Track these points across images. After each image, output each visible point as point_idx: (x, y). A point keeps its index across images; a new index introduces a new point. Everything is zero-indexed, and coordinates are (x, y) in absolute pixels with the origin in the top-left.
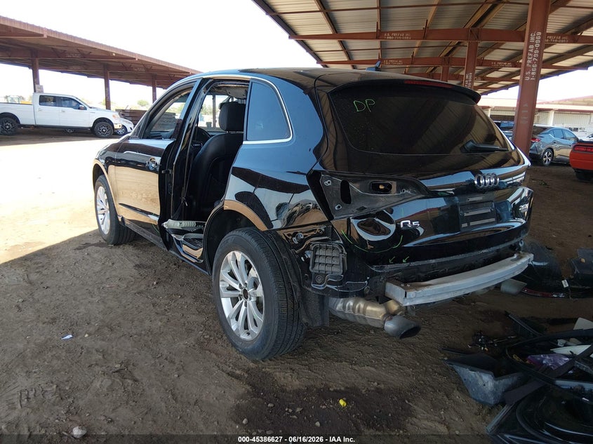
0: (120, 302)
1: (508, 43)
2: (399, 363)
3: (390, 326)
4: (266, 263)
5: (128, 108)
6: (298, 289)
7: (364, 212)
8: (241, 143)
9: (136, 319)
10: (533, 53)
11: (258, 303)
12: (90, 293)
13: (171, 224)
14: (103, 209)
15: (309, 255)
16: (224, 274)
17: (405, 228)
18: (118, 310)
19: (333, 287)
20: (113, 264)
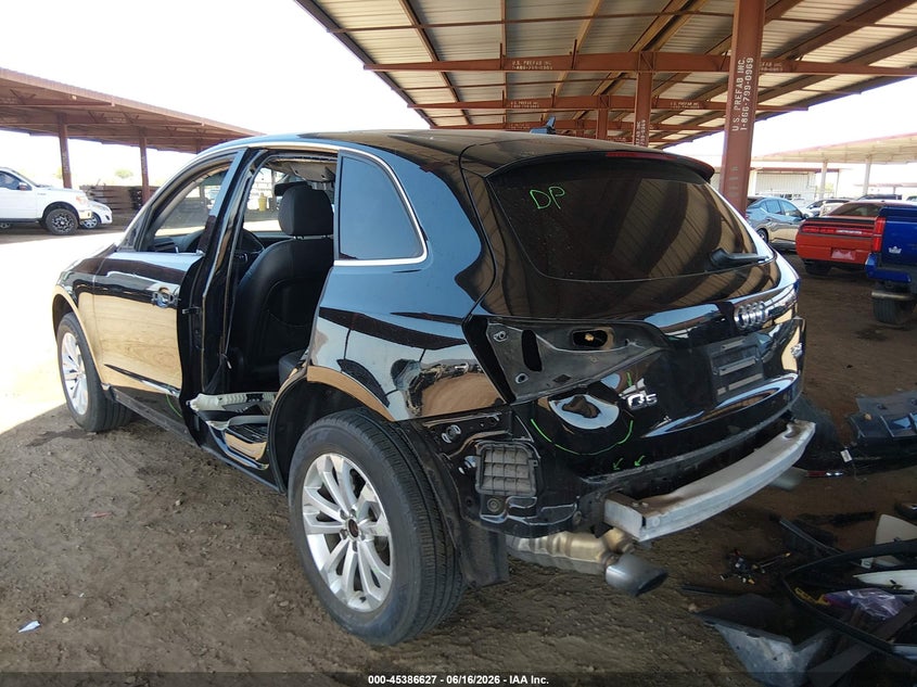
0: (120, 545)
1: (694, 73)
2: (621, 622)
3: (615, 573)
4: (391, 477)
5: (101, 184)
6: (456, 524)
7: (567, 387)
8: (332, 265)
9: (152, 578)
10: (742, 90)
11: (380, 546)
12: (63, 530)
13: (203, 402)
14: (73, 371)
15: (472, 462)
16: (310, 492)
17: (635, 408)
18: (117, 562)
19: (521, 519)
20: (99, 470)
